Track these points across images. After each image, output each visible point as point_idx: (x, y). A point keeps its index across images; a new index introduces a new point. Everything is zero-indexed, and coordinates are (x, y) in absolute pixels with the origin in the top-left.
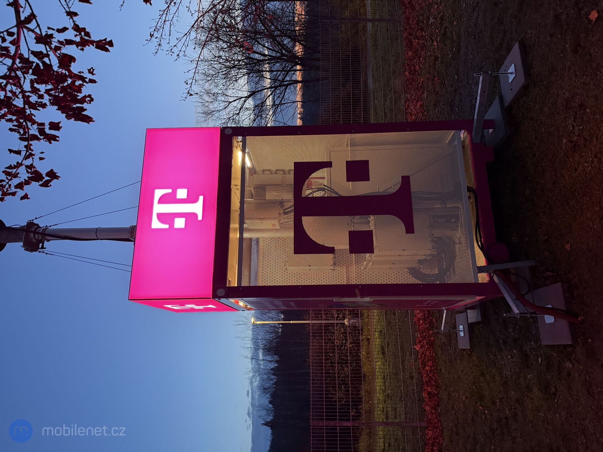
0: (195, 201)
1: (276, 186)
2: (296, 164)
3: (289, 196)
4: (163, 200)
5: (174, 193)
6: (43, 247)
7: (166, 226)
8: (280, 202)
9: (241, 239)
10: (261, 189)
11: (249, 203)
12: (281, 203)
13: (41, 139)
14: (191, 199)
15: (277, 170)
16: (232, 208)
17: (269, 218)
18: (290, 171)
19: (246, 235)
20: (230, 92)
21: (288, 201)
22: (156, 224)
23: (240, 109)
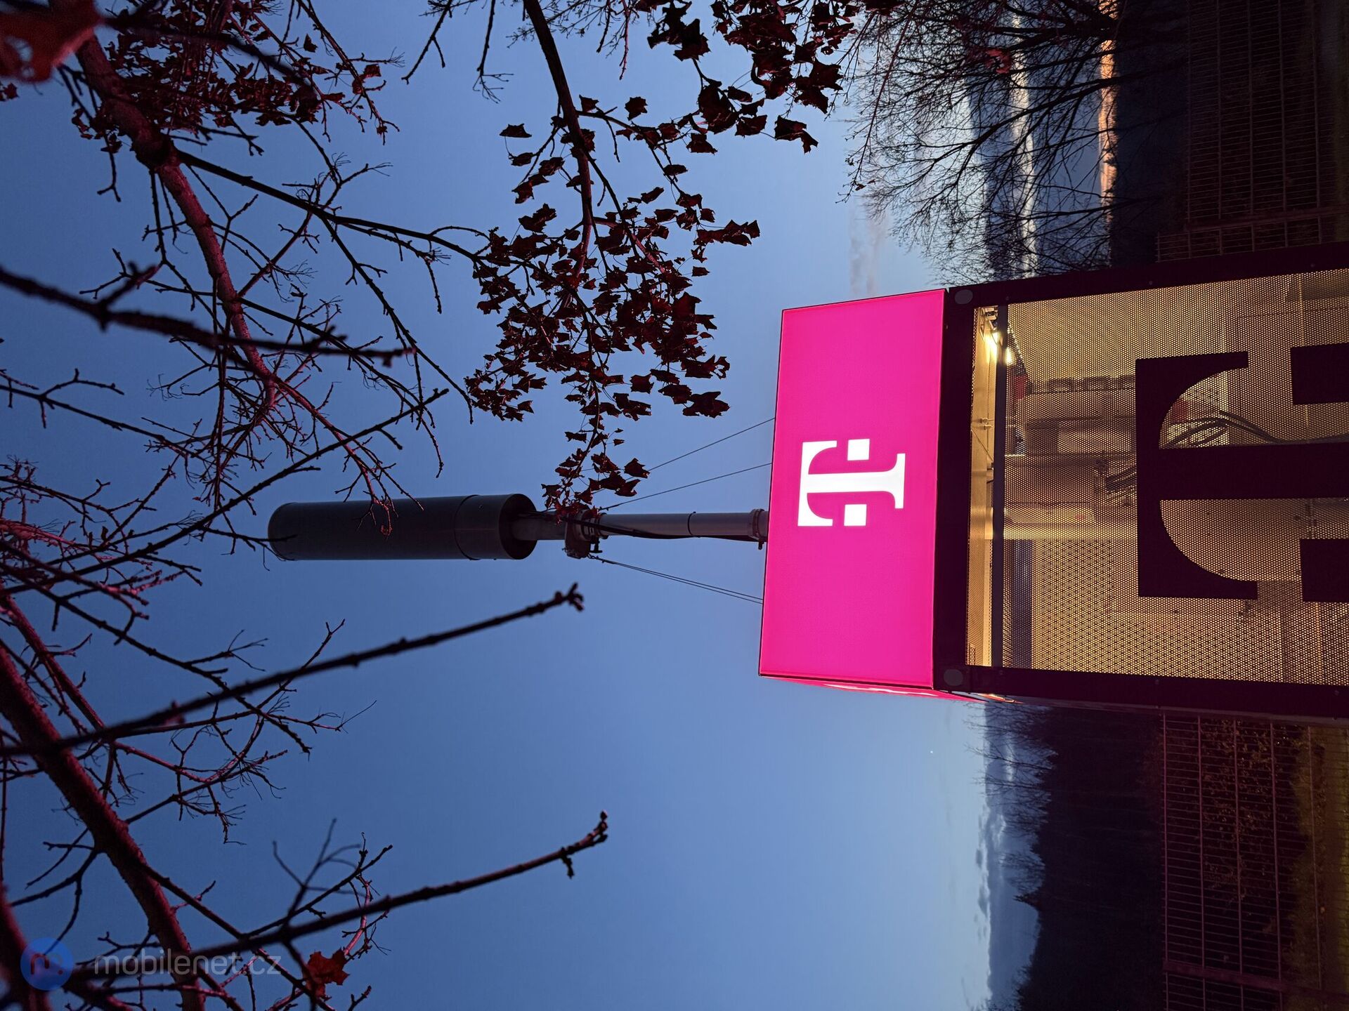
0: (888, 465)
1: (1088, 422)
2: (1140, 364)
3: (1121, 443)
4: (820, 465)
5: (843, 448)
6: (596, 551)
7: (828, 522)
8: (1098, 462)
9: (998, 541)
10: (1045, 429)
11: (1016, 464)
12: (1101, 462)
13: (620, 412)
14: (878, 462)
15: (1087, 380)
16: (973, 470)
17: (1070, 504)
18: (1123, 379)
19: (1008, 534)
20: (932, 138)
21: (1118, 456)
22: (807, 518)
23: (960, 173)
